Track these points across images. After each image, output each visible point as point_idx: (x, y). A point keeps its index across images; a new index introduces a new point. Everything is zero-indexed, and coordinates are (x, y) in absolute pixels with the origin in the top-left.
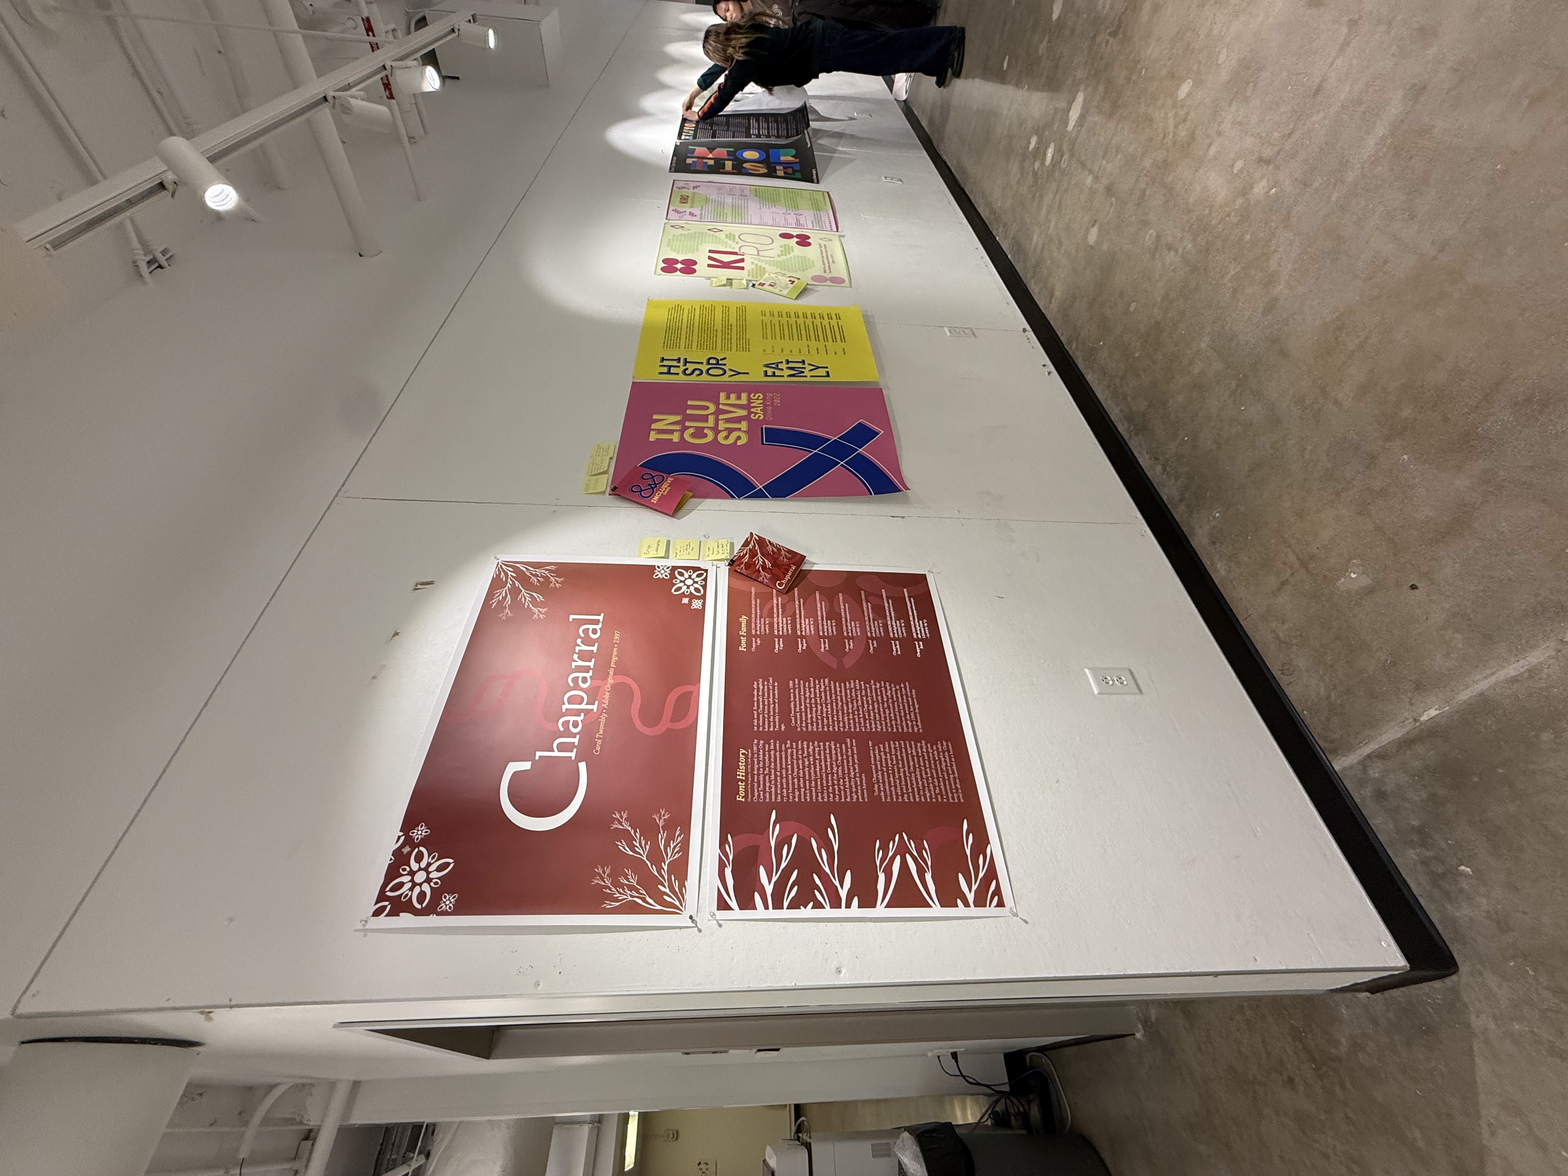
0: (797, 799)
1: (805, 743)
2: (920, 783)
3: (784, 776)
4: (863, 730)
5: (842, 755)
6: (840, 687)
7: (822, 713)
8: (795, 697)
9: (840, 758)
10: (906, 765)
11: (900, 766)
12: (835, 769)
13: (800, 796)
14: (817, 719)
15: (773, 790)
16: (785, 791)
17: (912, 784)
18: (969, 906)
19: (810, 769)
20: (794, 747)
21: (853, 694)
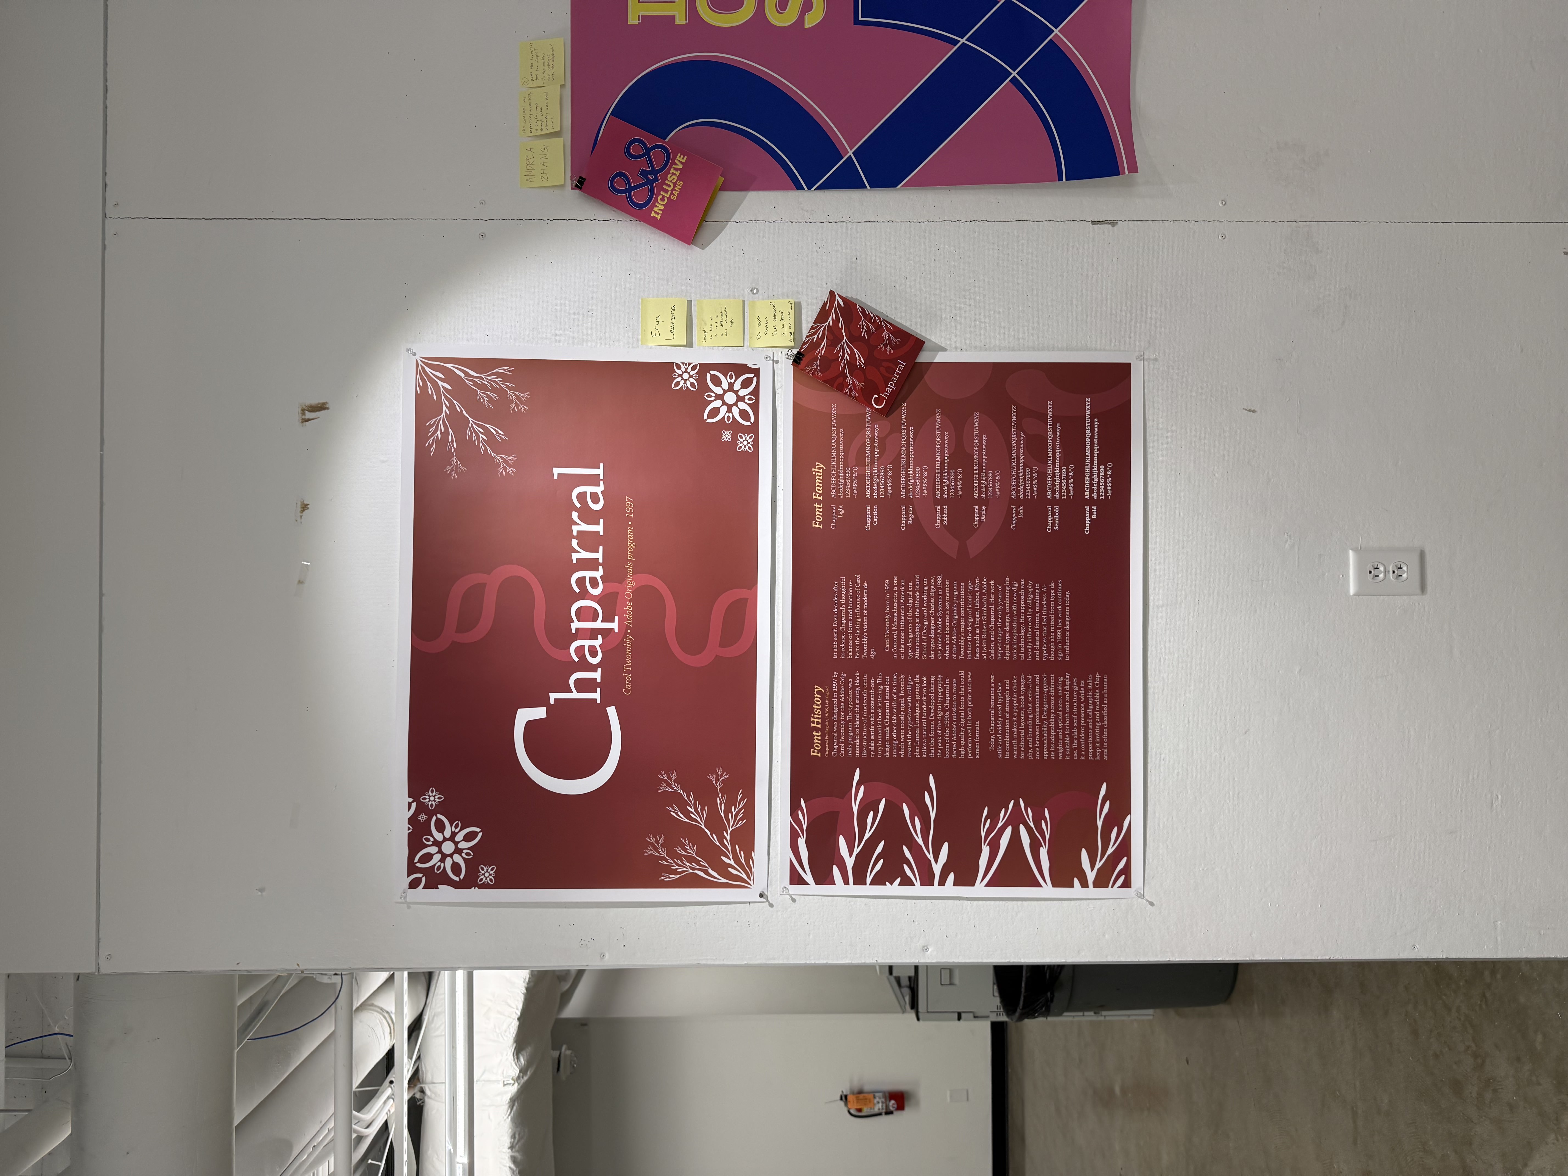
0: (887, 755)
1: (902, 677)
2: (1053, 734)
3: (872, 723)
4: (985, 658)
5: (951, 696)
6: (959, 590)
7: (929, 631)
8: (892, 607)
9: (948, 699)
10: (1038, 710)
11: (1030, 710)
12: (941, 714)
13: (891, 750)
14: (921, 640)
15: (857, 741)
16: (872, 743)
17: (1041, 736)
18: (1087, 887)
19: (907, 714)
20: (888, 682)
21: (977, 601)
